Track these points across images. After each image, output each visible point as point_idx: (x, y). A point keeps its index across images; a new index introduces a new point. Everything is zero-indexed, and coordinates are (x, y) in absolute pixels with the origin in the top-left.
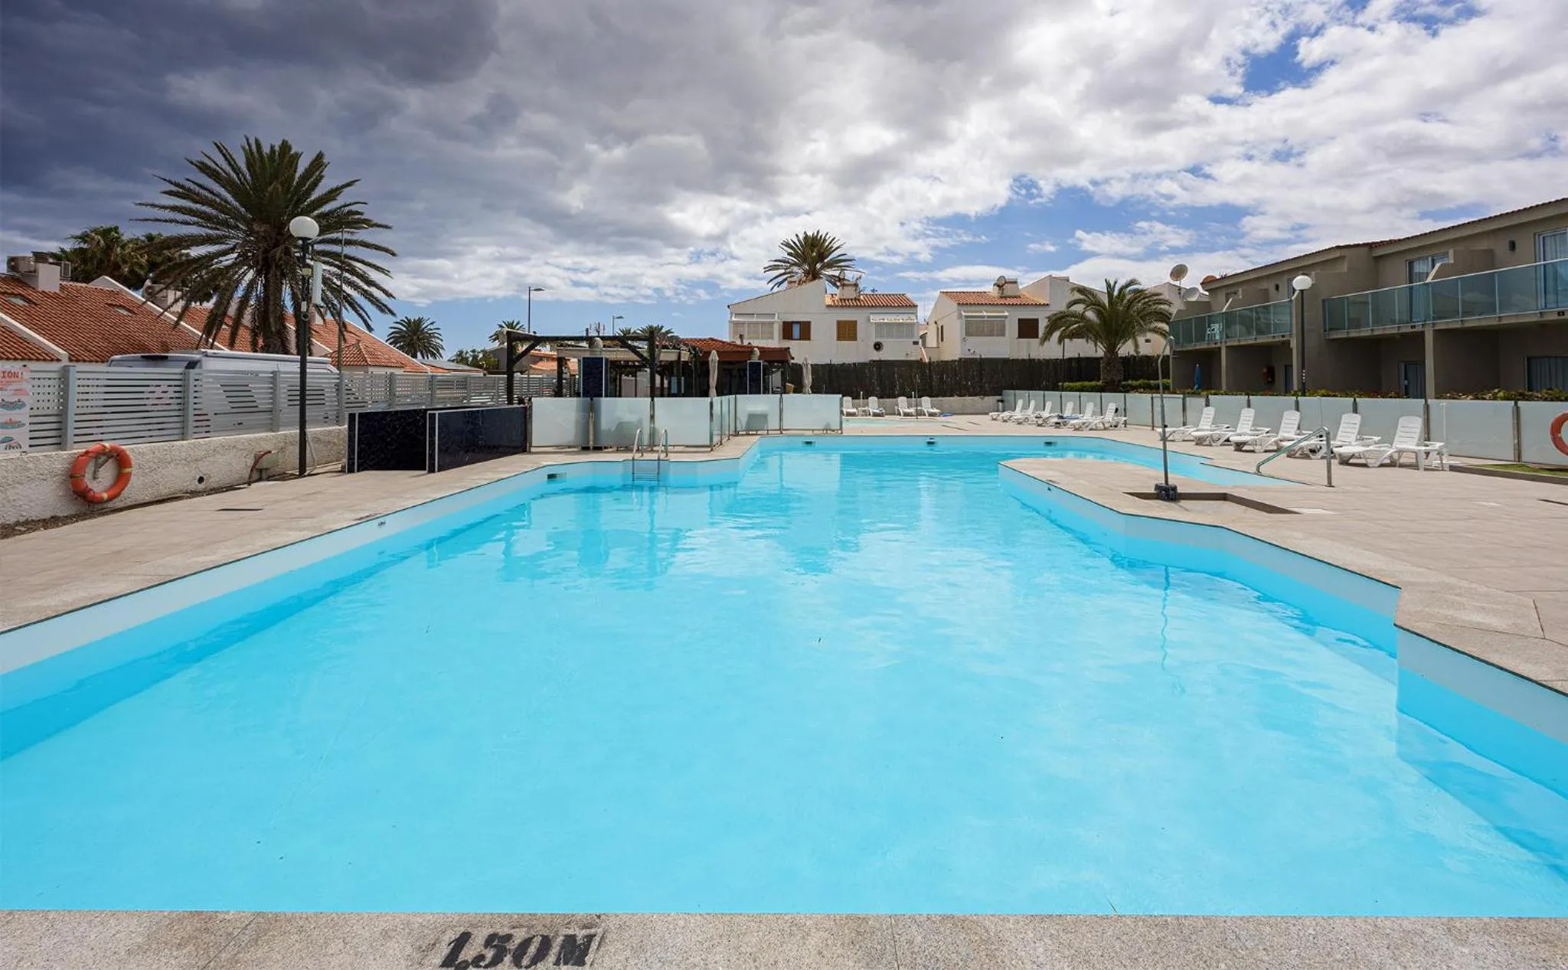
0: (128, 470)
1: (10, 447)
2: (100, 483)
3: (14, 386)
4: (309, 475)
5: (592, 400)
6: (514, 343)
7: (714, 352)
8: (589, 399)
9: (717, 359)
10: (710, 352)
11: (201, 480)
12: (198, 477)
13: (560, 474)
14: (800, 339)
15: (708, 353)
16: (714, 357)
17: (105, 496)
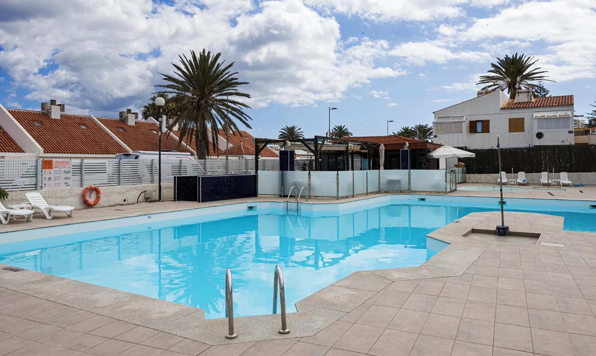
0: (100, 195)
1: (67, 185)
2: (91, 199)
3: (67, 166)
4: (162, 201)
5: (282, 172)
6: (258, 144)
7: (382, 145)
8: (281, 171)
9: (384, 148)
10: (380, 144)
11: (125, 200)
12: (124, 199)
13: (254, 207)
14: (482, 132)
15: (380, 145)
16: (382, 147)
17: (92, 203)
